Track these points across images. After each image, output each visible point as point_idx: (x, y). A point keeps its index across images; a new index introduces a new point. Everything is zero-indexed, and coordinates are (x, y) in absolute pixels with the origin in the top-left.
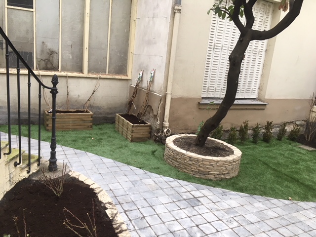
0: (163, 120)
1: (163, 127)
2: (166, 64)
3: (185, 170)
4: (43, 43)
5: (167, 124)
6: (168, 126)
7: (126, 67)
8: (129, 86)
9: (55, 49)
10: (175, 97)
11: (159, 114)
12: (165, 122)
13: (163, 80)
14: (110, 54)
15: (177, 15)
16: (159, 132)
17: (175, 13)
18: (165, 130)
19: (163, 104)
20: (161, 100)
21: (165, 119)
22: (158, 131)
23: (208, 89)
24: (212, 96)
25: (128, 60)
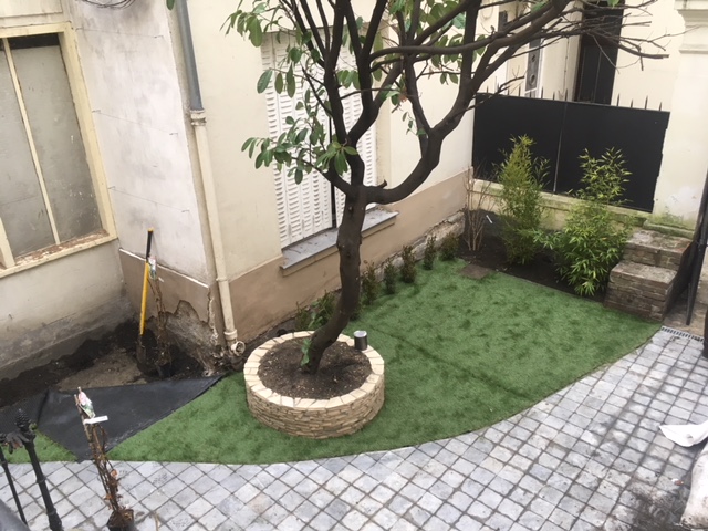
0: (222, 328)
1: (225, 341)
2: (202, 226)
3: (298, 433)
5: (232, 333)
6: (236, 336)
7: (97, 213)
8: (117, 252)
10: (235, 278)
11: (212, 321)
12: (229, 331)
13: (204, 257)
14: (52, 201)
15: (200, 130)
16: (220, 350)
17: (194, 127)
18: (234, 347)
19: (215, 301)
20: (209, 295)
21: (228, 327)
22: (218, 349)
23: (290, 229)
24: (300, 238)
25: (98, 199)
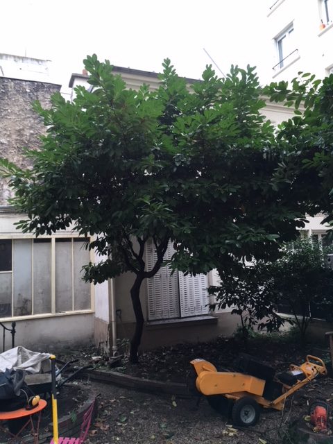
4: (19, 295)
5: (115, 347)
7: (90, 302)
9: (29, 298)
11: (109, 340)
18: (114, 353)
19: (110, 330)
20: (108, 328)
21: (114, 344)
23: (155, 312)
